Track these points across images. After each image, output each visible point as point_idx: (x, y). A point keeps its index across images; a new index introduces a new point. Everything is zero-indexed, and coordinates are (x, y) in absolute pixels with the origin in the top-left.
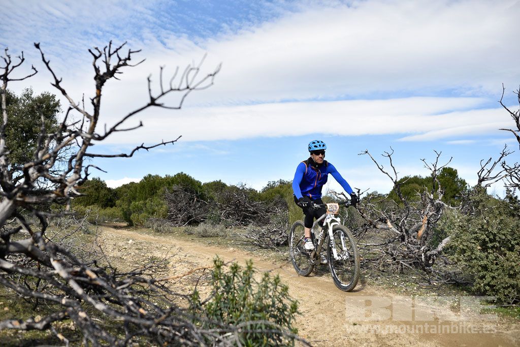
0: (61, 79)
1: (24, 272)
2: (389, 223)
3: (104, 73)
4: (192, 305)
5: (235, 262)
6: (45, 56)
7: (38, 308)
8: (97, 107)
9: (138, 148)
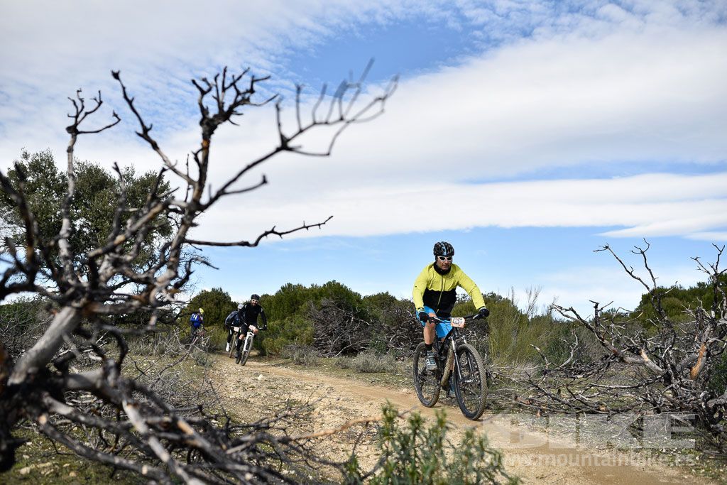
0: (152, 126)
1: (87, 421)
2: (644, 355)
3: (215, 116)
4: (347, 479)
5: (416, 411)
6: (127, 90)
7: (118, 475)
8: (203, 167)
9: (266, 234)
